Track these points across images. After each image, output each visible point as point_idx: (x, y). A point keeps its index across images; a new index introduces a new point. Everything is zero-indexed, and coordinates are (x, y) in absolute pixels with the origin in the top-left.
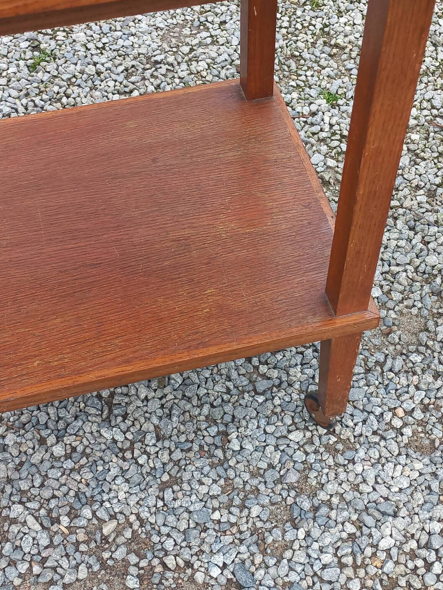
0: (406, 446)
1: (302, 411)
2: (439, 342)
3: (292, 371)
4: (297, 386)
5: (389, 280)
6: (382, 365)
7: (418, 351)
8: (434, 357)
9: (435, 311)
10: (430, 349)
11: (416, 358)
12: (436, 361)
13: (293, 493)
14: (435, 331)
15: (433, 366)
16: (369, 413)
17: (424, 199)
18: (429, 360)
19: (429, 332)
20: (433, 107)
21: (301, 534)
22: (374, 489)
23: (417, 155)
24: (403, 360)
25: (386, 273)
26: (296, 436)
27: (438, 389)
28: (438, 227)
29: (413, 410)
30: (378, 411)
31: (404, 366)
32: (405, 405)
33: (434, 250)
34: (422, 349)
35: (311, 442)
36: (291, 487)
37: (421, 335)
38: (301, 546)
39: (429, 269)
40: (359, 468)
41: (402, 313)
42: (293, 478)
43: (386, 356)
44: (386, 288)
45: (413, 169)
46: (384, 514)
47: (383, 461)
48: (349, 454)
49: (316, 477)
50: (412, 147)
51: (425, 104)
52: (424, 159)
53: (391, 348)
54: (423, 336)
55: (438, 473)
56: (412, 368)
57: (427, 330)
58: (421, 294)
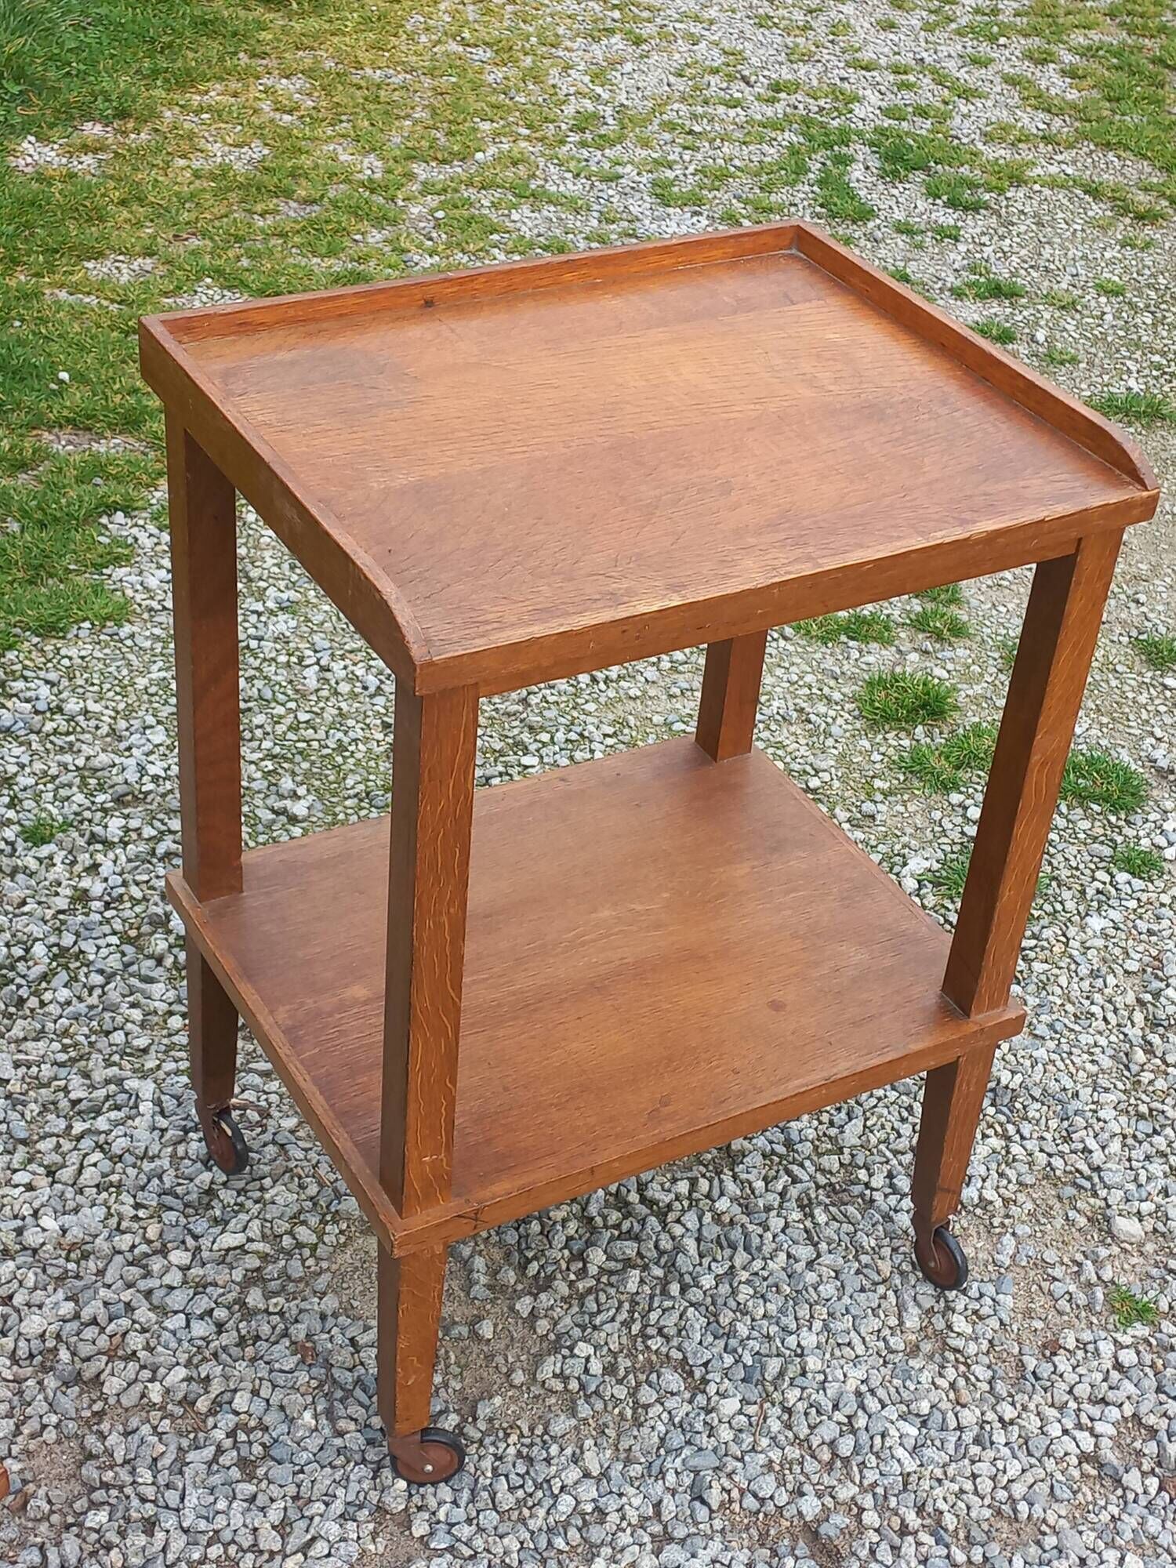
2: (122, 1465)
7: (94, 1505)
8: (128, 1497)
9: (87, 1414)
10: (114, 1487)
11: (97, 1519)
12: (135, 1502)
14: (106, 1450)
15: (135, 1515)
18: (121, 1507)
19: (97, 1457)
24: (77, 1536)
27: (164, 1550)
28: (14, 1259)
31: (84, 1546)
33: (28, 1305)
34: (99, 1495)
37: (84, 1471)
39: (36, 1344)
41: (28, 1453)
43: (42, 1548)
53: (43, 1528)
54: (90, 1471)
56: (98, 1541)
57: (91, 1456)
58: (46, 1399)
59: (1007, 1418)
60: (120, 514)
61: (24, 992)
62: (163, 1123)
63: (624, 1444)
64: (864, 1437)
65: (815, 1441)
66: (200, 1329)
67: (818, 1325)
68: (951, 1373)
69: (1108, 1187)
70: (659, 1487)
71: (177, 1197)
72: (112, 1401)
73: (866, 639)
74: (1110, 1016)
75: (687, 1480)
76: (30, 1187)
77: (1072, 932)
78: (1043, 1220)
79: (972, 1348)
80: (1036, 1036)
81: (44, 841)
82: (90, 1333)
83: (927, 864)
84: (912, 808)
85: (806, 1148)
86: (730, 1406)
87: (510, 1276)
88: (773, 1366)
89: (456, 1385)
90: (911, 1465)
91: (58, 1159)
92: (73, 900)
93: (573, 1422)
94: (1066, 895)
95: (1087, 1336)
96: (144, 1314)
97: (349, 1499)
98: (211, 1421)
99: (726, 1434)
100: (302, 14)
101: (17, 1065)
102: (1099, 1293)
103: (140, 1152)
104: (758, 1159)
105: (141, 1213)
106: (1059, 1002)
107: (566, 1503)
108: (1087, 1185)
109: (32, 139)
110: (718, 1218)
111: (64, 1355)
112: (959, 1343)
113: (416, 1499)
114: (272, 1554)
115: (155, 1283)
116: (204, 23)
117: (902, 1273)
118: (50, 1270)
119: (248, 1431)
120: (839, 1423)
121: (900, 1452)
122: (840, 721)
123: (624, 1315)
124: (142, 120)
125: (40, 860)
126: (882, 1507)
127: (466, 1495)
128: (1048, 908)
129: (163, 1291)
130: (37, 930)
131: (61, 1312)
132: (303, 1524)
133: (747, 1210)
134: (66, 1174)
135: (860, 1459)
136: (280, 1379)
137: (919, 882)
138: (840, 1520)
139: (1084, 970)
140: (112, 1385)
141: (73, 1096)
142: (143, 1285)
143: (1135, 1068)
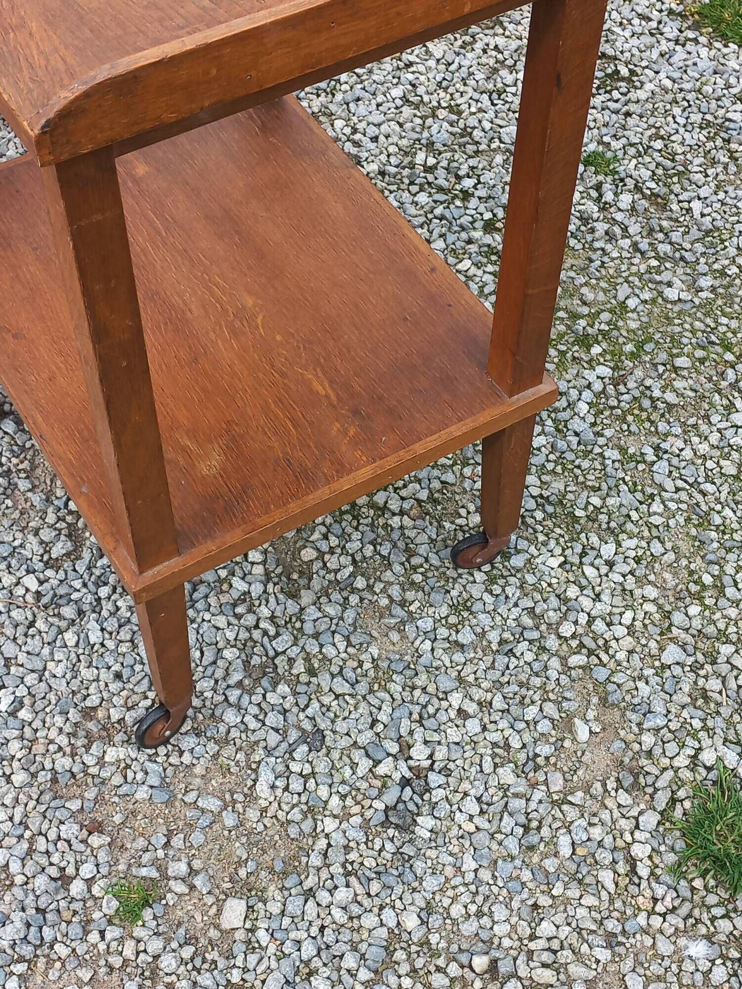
74: (541, 944)
77: (675, 920)
78: (244, 839)
79: (90, 760)
85: (312, 648)
86: (31, 582)
95: (102, 856)
99: (7, 580)
102: (152, 874)
108: (290, 884)
143: (464, 958)
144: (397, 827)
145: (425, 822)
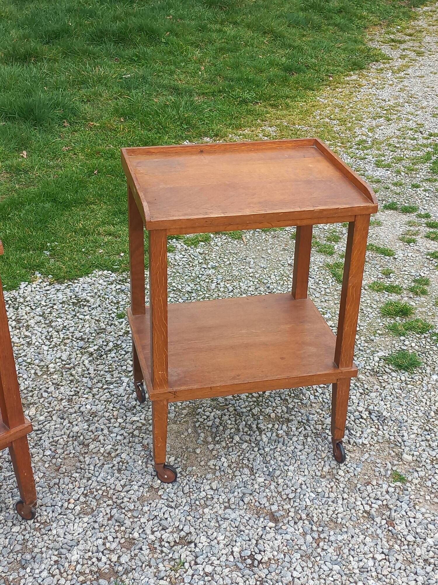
0: (78, 515)
1: (17, 518)
2: (87, 465)
3: (7, 501)
4: (11, 507)
5: (54, 445)
6: (58, 484)
7: (77, 472)
9: (83, 452)
10: (83, 469)
11: (76, 475)
12: (87, 473)
13: (20, 555)
14: (84, 461)
15: (86, 476)
16: (54, 506)
17: (66, 403)
18: (83, 474)
19: (82, 462)
20: (63, 361)
21: (28, 570)
22: (65, 538)
23: (58, 385)
24: (70, 478)
25: (51, 442)
26: (15, 529)
27: (91, 485)
29: (79, 498)
30: (60, 504)
31: (70, 480)
32: (74, 497)
34: (79, 470)
35: (25, 529)
36: (17, 552)
37: (76, 464)
38: (29, 576)
39: (75, 434)
40: (54, 532)
41: (65, 459)
42: (18, 547)
43: (60, 479)
44: (53, 449)
45: (57, 391)
46: (71, 546)
47: (67, 524)
48: (47, 528)
49: (31, 544)
50: (54, 381)
51: (58, 360)
52: (62, 386)
53: (62, 475)
54: (78, 465)
55: (97, 520)
56: (74, 480)
57: (80, 461)
58: (73, 447)
59: (344, 498)
60: (175, 239)
61: (103, 353)
62: (128, 388)
63: (226, 484)
64: (298, 494)
65: (283, 493)
66: (119, 437)
67: (296, 465)
68: (332, 484)
69: (405, 446)
70: (231, 495)
71: (125, 406)
72: (90, 450)
73: (391, 292)
74: (428, 403)
75: (240, 495)
76: (87, 398)
77: (425, 378)
78: (381, 452)
79: (342, 479)
80: (401, 405)
81: (121, 318)
82: (90, 434)
83: (384, 354)
84: (387, 339)
85: (313, 422)
86: (261, 480)
87: (210, 439)
88: (278, 473)
89: (184, 462)
90: (309, 503)
91: (97, 393)
92: (125, 333)
93: (214, 477)
94: (428, 368)
95: (380, 482)
96: (106, 431)
97: (144, 482)
98: (114, 459)
99: (256, 486)
100: (281, 110)
101: (95, 370)
102: (389, 472)
103: (119, 395)
104: (296, 422)
105: (114, 409)
106: (412, 396)
107: (203, 494)
108: (400, 445)
109: (188, 141)
110: (277, 435)
111: (82, 438)
112: (339, 477)
113: (162, 486)
114: (119, 491)
115: (111, 425)
116: (250, 111)
117: (329, 458)
118: (85, 418)
119: (123, 463)
120: (292, 490)
121: (307, 500)
122: (373, 313)
123: (239, 454)
124: (222, 137)
125: (119, 322)
126: (296, 512)
127: (176, 487)
128: (420, 371)
129: (113, 427)
130: (111, 339)
131: (84, 428)
132: (129, 486)
133: (287, 435)
134: (97, 397)
135: (294, 499)
136: (136, 452)
137: (380, 359)
138: (282, 513)
139: (424, 389)
140: (92, 446)
141: (106, 379)
142: (108, 425)
143: (430, 417)
144: (385, 419)
145: (385, 413)
